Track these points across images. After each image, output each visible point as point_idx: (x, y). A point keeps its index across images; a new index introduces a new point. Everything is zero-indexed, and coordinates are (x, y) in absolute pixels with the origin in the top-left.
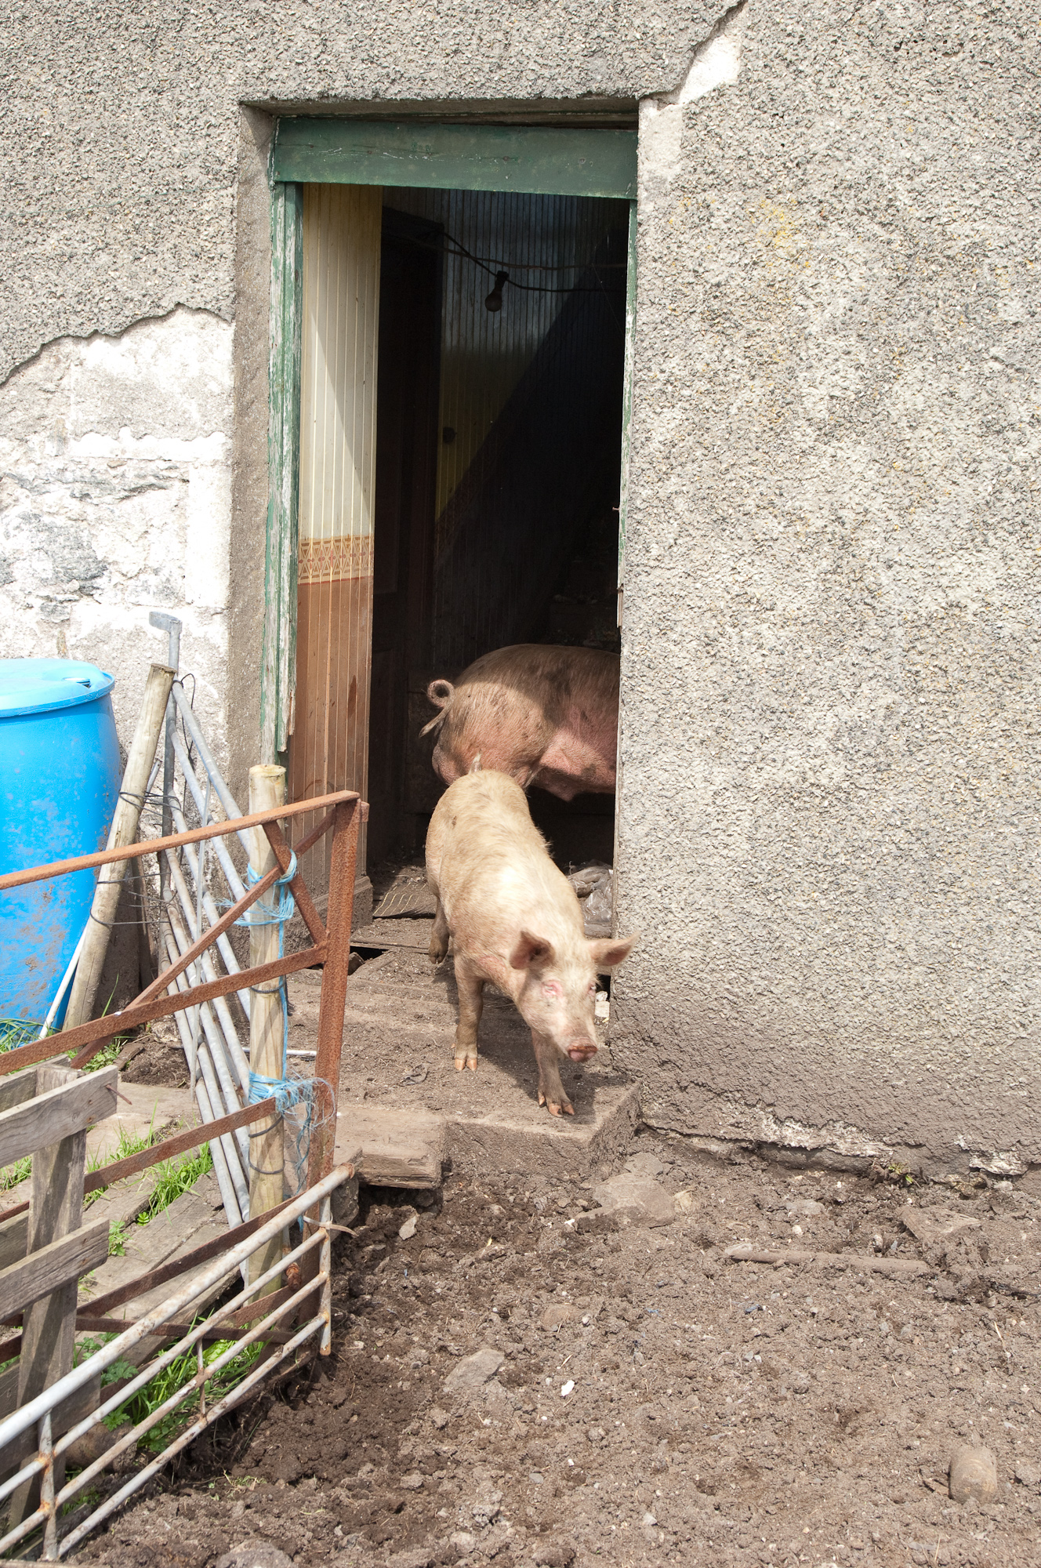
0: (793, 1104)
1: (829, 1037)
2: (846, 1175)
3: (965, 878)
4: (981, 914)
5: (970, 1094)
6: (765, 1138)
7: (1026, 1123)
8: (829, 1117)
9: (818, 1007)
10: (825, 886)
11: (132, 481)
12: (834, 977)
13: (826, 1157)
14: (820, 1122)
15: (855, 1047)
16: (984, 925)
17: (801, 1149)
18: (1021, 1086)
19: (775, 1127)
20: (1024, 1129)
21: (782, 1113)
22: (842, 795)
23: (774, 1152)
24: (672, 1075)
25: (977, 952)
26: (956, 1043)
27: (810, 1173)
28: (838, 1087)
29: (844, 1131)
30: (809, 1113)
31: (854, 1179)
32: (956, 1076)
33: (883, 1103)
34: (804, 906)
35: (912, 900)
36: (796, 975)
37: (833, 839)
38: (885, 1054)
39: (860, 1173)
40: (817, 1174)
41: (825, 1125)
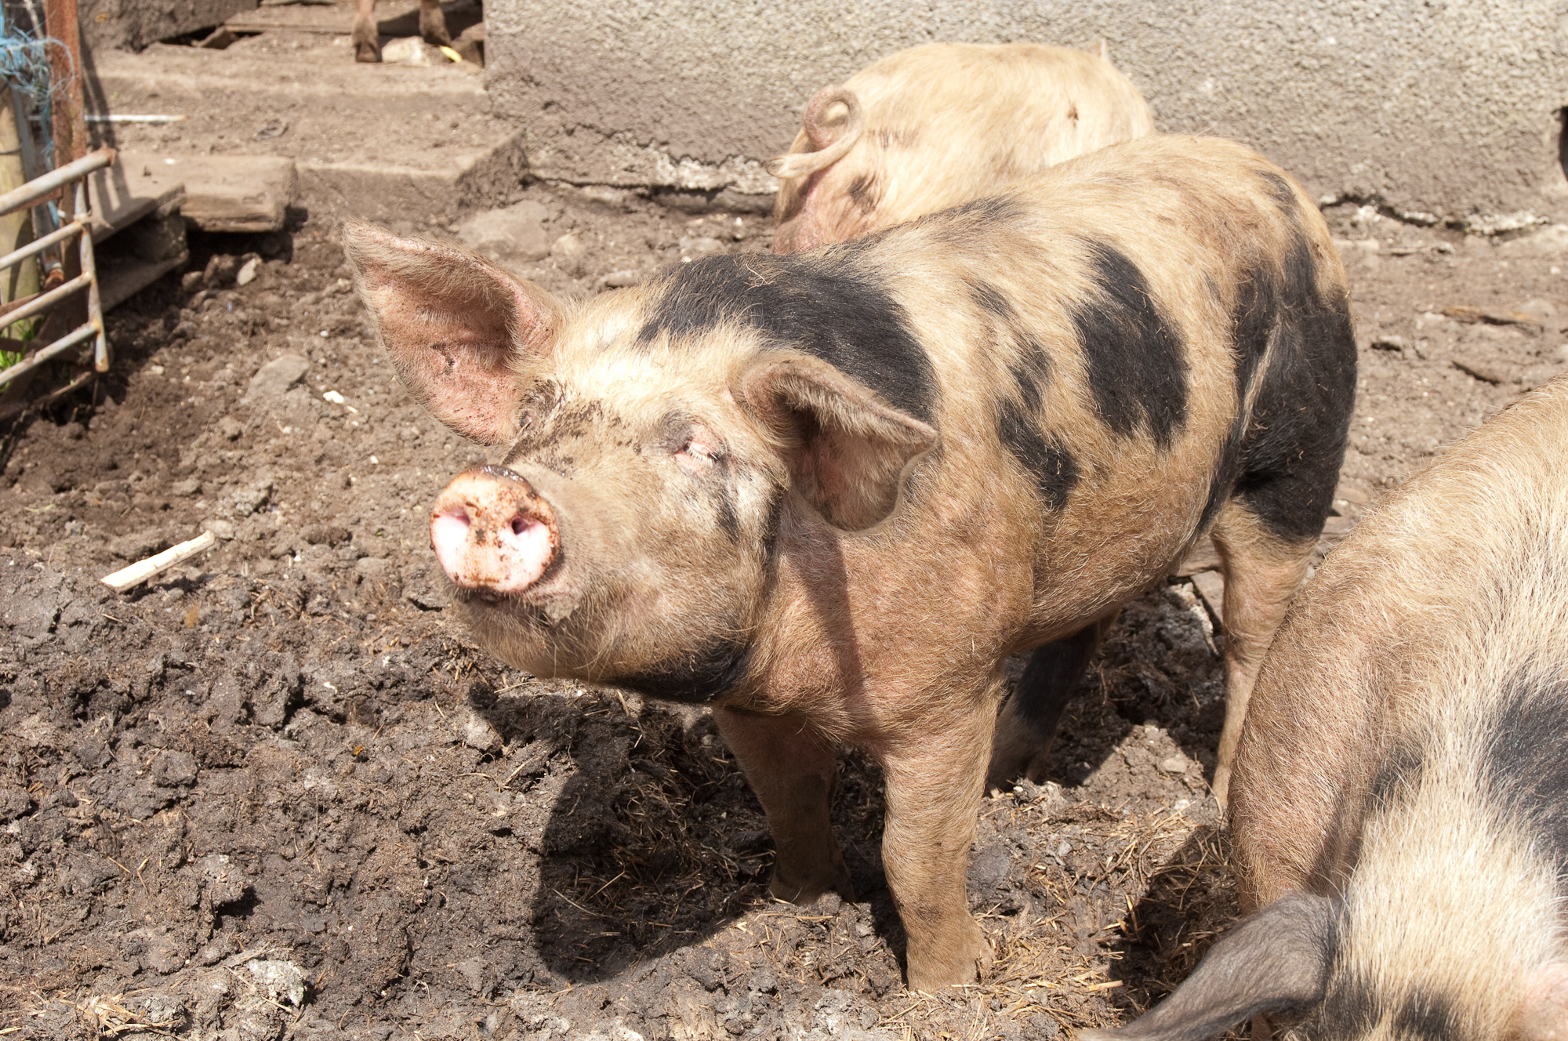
0: (687, 140)
2: (748, 214)
6: (660, 181)
8: (727, 152)
9: (708, 28)
13: (726, 198)
14: (718, 158)
15: (750, 71)
17: (699, 191)
19: (670, 168)
21: (678, 152)
23: (673, 196)
24: (556, 117)
27: (711, 217)
28: (735, 117)
29: (745, 166)
30: (706, 149)
31: (757, 218)
33: (784, 131)
38: (784, 77)
39: (762, 213)
40: (719, 217)
41: (723, 162)
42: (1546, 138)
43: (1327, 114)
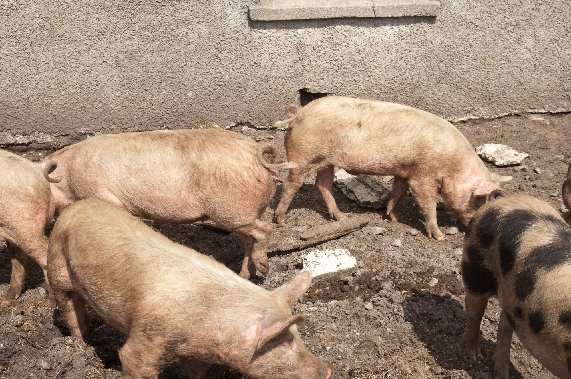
0: (18, 128)
1: (26, 101)
2: (42, 150)
3: (66, 34)
4: (75, 46)
5: (82, 113)
6: (9, 142)
7: (104, 120)
8: (32, 130)
9: (20, 90)
10: (14, 44)
12: (24, 78)
13: (33, 145)
14: (29, 133)
15: (37, 103)
16: (77, 50)
17: (23, 144)
18: (100, 107)
19: (12, 138)
20: (104, 123)
21: (14, 132)
22: (14, 8)
23: (14, 147)
25: (76, 61)
26: (74, 96)
27: (29, 152)
28: (33, 119)
29: (39, 134)
30: (24, 130)
31: (46, 151)
32: (76, 108)
33: (51, 122)
34: (7, 52)
35: (48, 45)
36: (10, 79)
37: (14, 25)
38: (49, 104)
39: (47, 149)
40: (32, 152)
41: (31, 134)
42: (296, 99)
43: (229, 99)
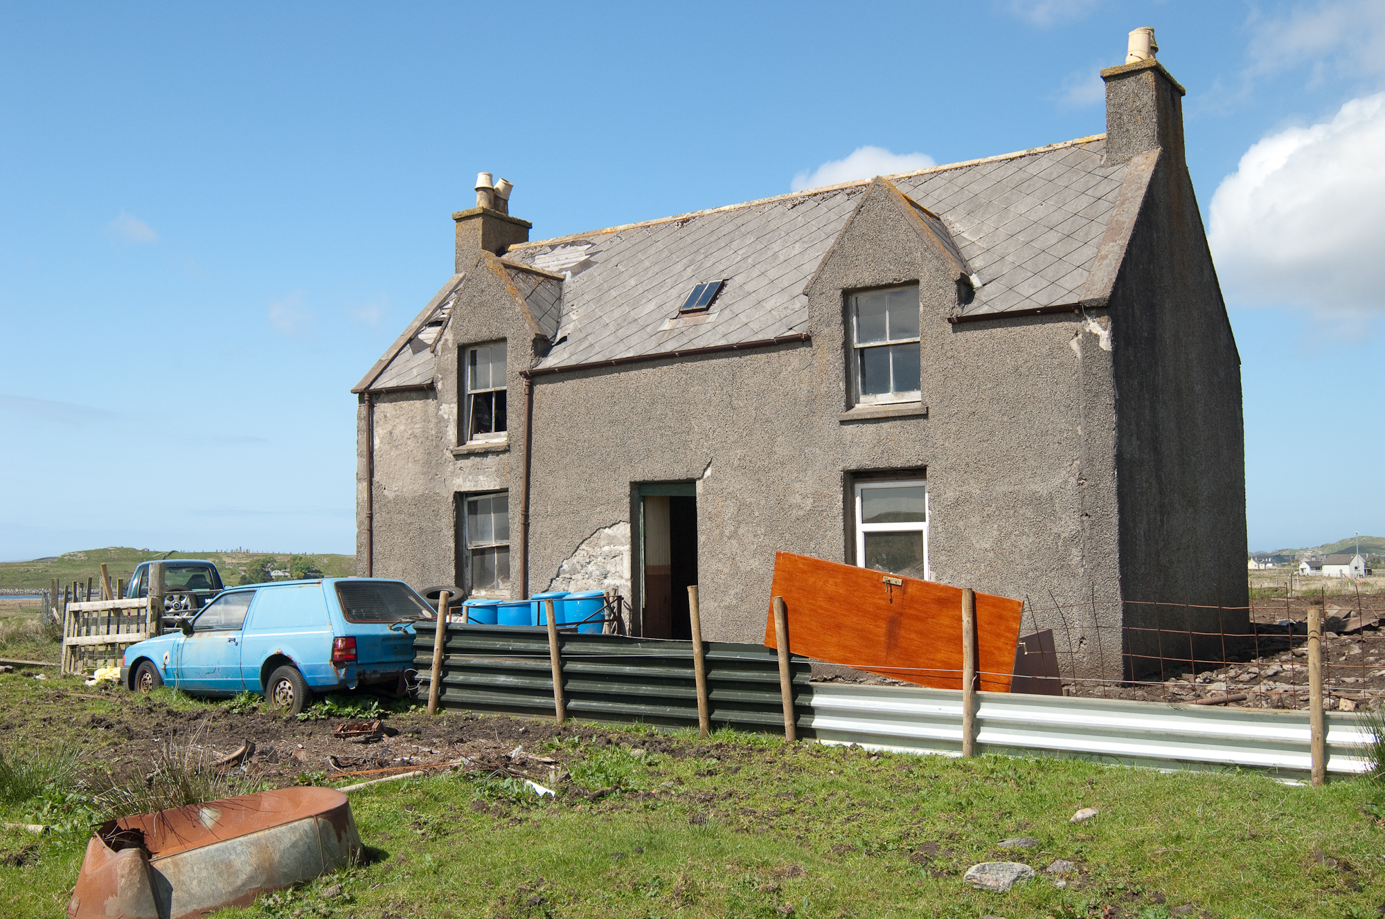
11: (613, 555)
22: (736, 607)
37: (735, 615)
